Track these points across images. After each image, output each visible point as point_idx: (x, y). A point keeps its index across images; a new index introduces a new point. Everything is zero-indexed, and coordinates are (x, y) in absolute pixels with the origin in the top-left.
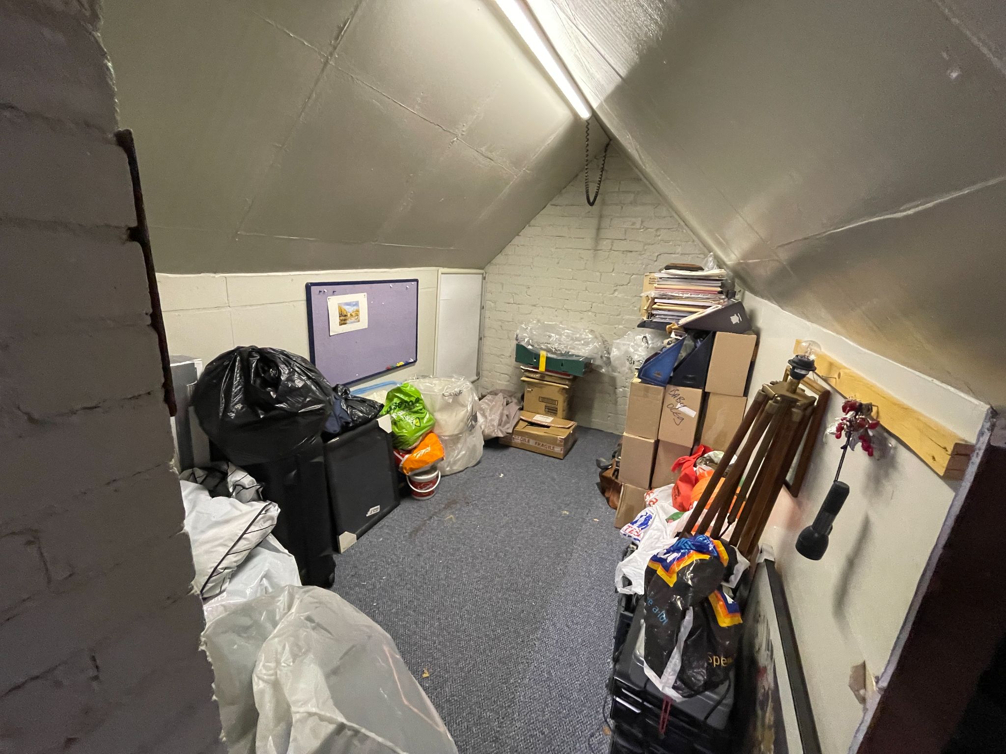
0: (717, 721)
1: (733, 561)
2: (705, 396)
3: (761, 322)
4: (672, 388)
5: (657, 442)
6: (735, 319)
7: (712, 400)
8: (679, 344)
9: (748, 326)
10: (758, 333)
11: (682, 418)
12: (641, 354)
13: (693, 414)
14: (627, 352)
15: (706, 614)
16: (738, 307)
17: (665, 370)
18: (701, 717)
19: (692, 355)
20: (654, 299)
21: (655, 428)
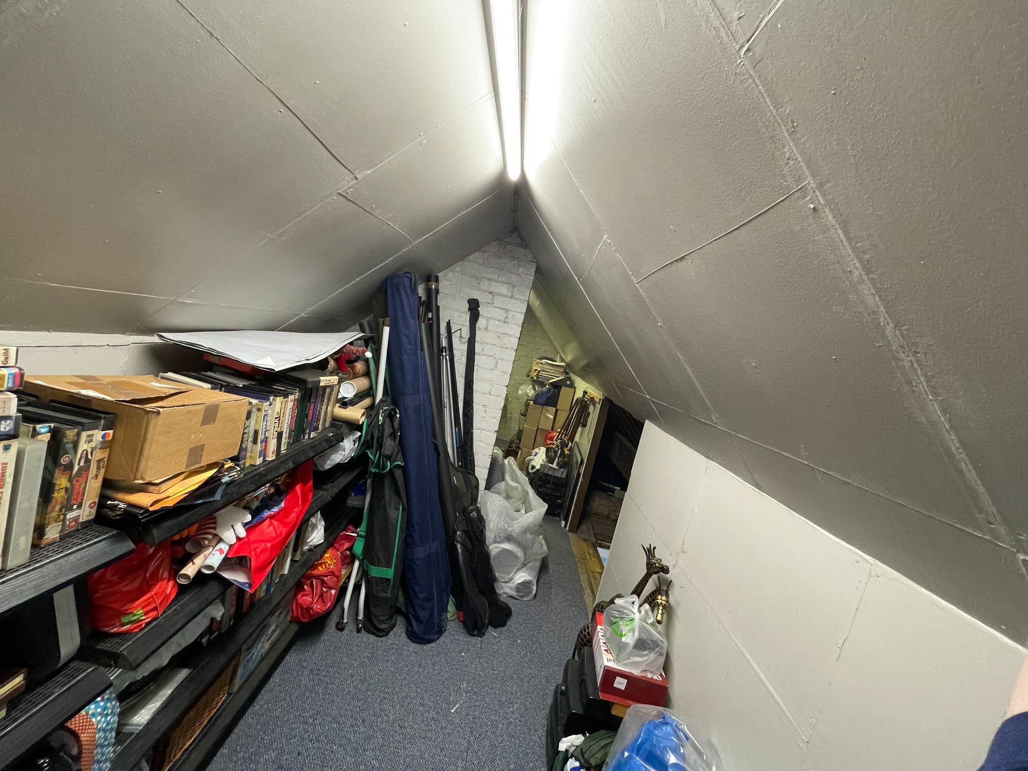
0: (564, 476)
1: (568, 443)
2: (557, 410)
3: (576, 385)
4: (545, 407)
5: (537, 429)
6: (568, 382)
7: (559, 412)
8: (549, 390)
9: (572, 386)
10: (575, 388)
11: (548, 419)
12: (531, 393)
13: (552, 417)
14: (526, 392)
15: (563, 451)
16: (570, 379)
17: (542, 400)
18: (560, 476)
19: (554, 393)
20: (539, 371)
21: (537, 424)
